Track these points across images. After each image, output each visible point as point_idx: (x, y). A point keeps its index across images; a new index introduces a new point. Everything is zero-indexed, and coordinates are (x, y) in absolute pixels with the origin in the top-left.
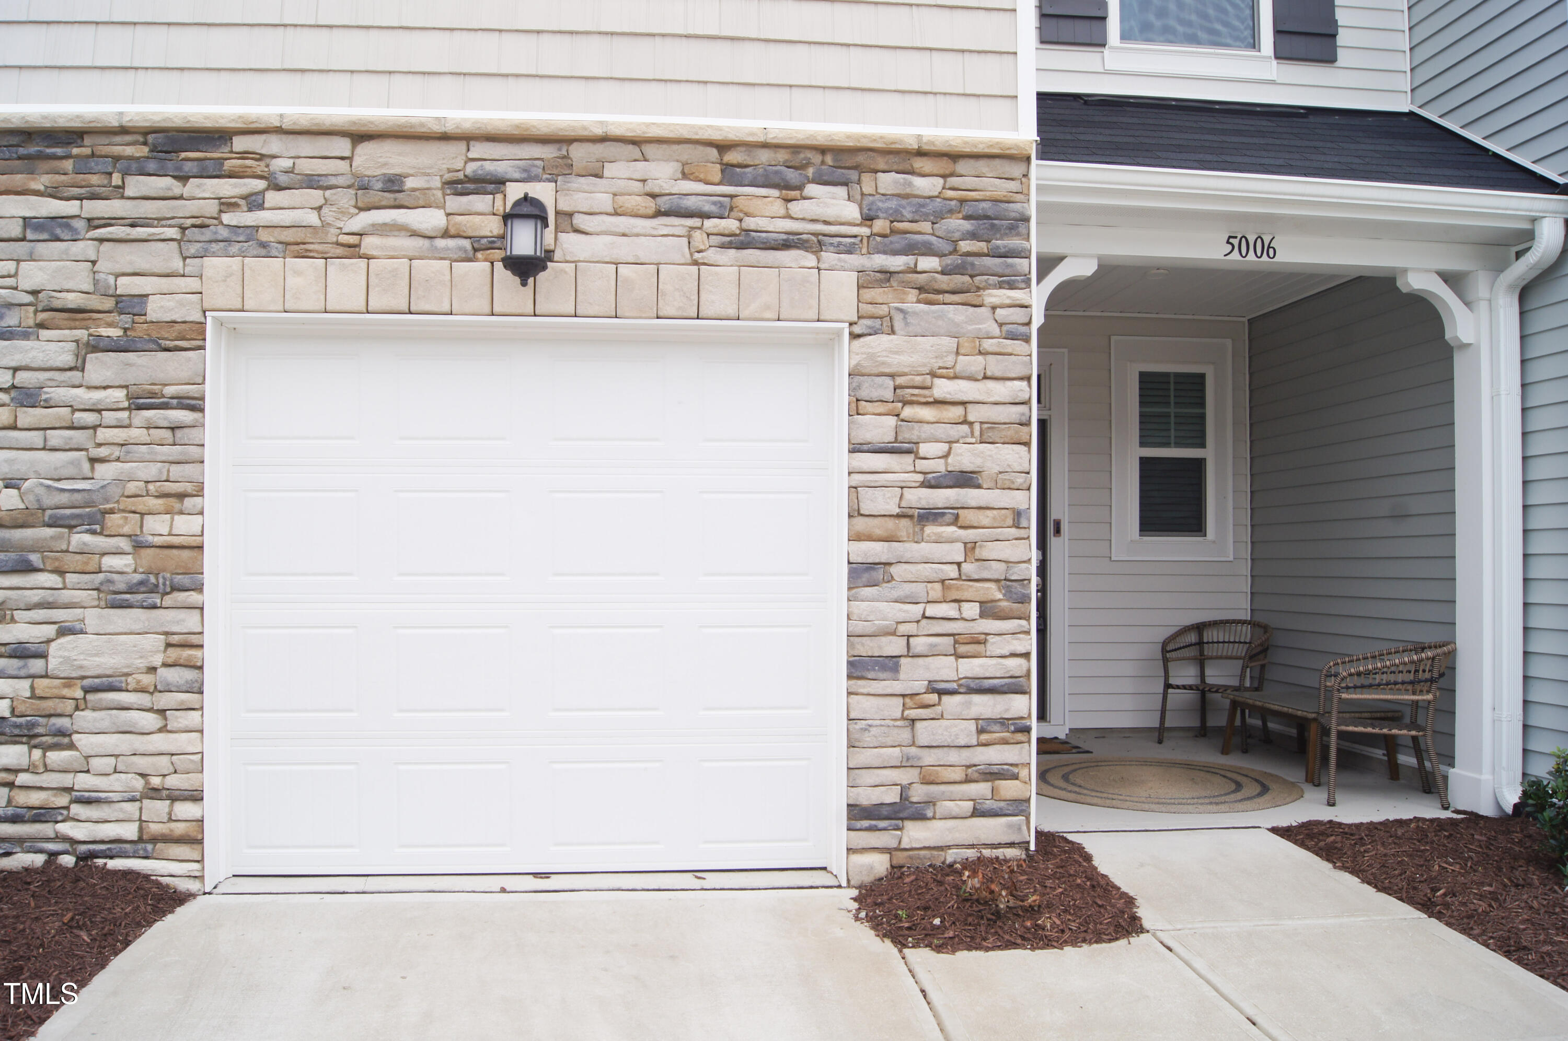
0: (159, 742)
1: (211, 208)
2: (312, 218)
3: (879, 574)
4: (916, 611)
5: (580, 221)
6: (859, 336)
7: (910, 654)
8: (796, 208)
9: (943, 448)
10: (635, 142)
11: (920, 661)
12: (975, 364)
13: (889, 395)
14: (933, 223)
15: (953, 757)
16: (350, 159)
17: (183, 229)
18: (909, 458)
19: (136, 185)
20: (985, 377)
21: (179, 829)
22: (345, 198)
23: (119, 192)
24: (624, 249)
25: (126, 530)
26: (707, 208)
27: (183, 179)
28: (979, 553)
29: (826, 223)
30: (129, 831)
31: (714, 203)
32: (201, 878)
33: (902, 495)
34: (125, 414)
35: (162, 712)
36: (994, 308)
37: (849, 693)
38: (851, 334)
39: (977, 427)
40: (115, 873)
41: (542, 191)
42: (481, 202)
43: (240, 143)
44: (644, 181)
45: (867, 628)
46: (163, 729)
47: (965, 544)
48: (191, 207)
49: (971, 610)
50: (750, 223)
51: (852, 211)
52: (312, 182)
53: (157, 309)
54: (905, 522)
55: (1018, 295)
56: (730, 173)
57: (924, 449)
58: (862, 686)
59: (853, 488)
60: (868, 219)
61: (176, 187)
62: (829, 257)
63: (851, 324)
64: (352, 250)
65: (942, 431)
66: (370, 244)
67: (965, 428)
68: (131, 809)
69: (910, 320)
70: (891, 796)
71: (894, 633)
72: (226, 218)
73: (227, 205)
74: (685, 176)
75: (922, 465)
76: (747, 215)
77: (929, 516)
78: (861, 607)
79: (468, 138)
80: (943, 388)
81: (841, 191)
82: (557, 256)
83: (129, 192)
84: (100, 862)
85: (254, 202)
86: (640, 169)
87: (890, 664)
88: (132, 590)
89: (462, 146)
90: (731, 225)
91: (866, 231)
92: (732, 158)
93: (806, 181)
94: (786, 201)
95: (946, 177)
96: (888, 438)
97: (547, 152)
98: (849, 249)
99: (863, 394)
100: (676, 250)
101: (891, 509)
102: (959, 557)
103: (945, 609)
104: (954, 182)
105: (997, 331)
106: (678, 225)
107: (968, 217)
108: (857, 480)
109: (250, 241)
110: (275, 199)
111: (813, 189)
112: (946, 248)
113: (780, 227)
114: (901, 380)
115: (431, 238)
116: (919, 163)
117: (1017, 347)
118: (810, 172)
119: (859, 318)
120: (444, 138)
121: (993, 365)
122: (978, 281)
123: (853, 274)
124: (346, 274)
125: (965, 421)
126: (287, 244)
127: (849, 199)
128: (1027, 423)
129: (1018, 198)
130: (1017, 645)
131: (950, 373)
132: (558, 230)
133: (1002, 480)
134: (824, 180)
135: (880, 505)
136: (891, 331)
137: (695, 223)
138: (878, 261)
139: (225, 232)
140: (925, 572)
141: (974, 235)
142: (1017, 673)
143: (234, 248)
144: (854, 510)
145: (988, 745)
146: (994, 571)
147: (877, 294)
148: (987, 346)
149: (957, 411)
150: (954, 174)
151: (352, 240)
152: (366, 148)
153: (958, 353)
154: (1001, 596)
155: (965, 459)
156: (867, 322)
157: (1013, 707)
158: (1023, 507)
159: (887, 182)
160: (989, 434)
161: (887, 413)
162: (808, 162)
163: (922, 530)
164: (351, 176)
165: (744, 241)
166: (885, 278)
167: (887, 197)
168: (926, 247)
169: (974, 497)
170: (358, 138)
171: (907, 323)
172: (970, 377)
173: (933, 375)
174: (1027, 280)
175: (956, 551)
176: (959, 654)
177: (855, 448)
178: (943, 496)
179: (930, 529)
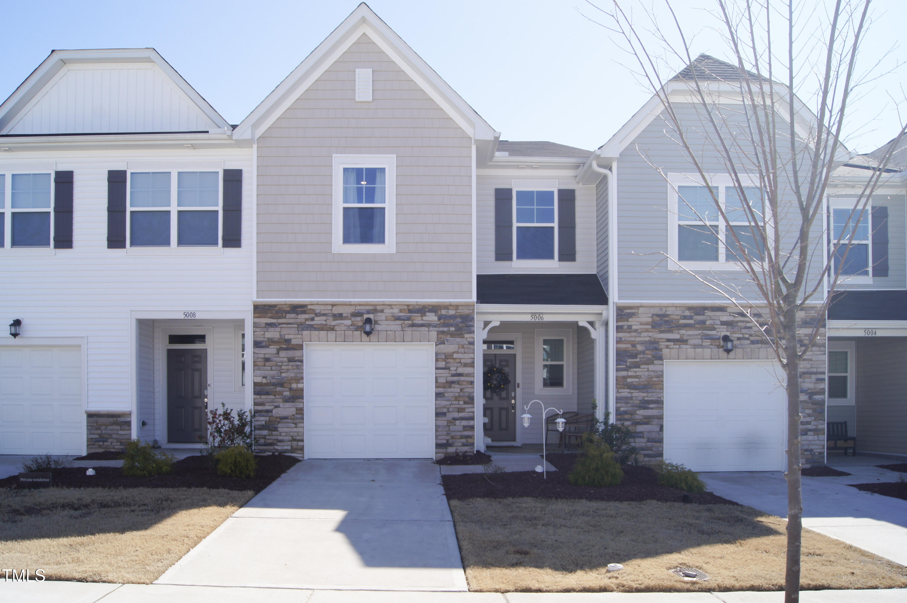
0: (295, 430)
1: (303, 321)
2: (324, 323)
3: (442, 395)
4: (450, 402)
5: (379, 322)
6: (438, 345)
7: (448, 411)
8: (424, 318)
9: (455, 368)
10: (390, 305)
11: (451, 413)
12: (462, 350)
13: (444, 357)
14: (454, 320)
15: (458, 434)
16: (331, 310)
17: (298, 325)
18: (448, 370)
19: (288, 316)
20: (465, 353)
21: (299, 447)
22: (331, 318)
23: (285, 318)
24: (388, 328)
25: (288, 387)
26: (405, 318)
27: (298, 314)
28: (465, 390)
29: (431, 321)
30: (289, 448)
31: (407, 317)
32: (303, 457)
33: (447, 378)
34: (287, 363)
35: (296, 424)
36: (466, 338)
37: (436, 420)
39: (463, 364)
40: (286, 456)
41: (371, 316)
42: (359, 319)
43: (309, 307)
44: (392, 313)
45: (439, 406)
46: (296, 427)
47: (460, 388)
48: (299, 321)
49: (461, 402)
50: (415, 322)
51: (436, 318)
52: (324, 315)
53: (294, 342)
54: (447, 384)
55: (471, 335)
56: (410, 311)
57: (451, 369)
58: (438, 418)
59: (436, 378)
60: (439, 319)
61: (297, 317)
62: (431, 329)
63: (436, 343)
64: (332, 329)
65: (455, 365)
66: (336, 328)
67: (460, 364)
68: (290, 443)
70: (445, 442)
71: (445, 407)
72: (307, 323)
73: (307, 320)
74: (401, 312)
75: (451, 372)
76: (414, 320)
77: (453, 382)
78: (438, 402)
79: (356, 305)
80: (455, 356)
81: (433, 314)
82: (375, 329)
83: (287, 317)
84: (283, 454)
85: (313, 319)
86: (391, 311)
87: (444, 414)
88: (289, 398)
89: (354, 306)
90: (410, 322)
91: (439, 322)
92: (410, 307)
93: (426, 312)
94: (422, 316)
95: (456, 310)
96: (444, 366)
97: (372, 308)
98: (435, 327)
99: (438, 357)
100: (399, 328)
101: (445, 381)
102: (459, 391)
103: (456, 402)
104: (458, 311)
105: (467, 343)
106: (399, 322)
107: (461, 319)
108: (437, 375)
109: (312, 328)
110: (316, 318)
111: (428, 314)
112: (456, 326)
113: (421, 322)
114: (446, 354)
115: (348, 326)
116: (450, 308)
117: (471, 346)
118: (427, 310)
119: (437, 341)
120: (351, 305)
121: (466, 350)
122: (463, 332)
123: (436, 332)
124: (332, 335)
125: (460, 362)
126: (319, 328)
127: (435, 316)
128: (474, 362)
129: (472, 314)
130: (472, 410)
131: (457, 352)
132: (375, 324)
133: (468, 375)
134: (430, 311)
135: (442, 380)
136: (444, 344)
137: (403, 322)
138: (441, 329)
139: (307, 326)
140: (452, 394)
141: (462, 322)
142: (471, 416)
143: (309, 329)
144: (436, 382)
145: (465, 431)
146: (467, 394)
147: (441, 336)
148: (465, 346)
149: (458, 360)
150: (458, 309)
151: (333, 327)
152: (334, 308)
153: (459, 348)
154: (467, 399)
155: (461, 370)
156: (439, 342)
157: (471, 423)
158: (473, 380)
159: (443, 312)
160: (465, 365)
161: (444, 361)
162: (426, 308)
163: (451, 385)
164: (332, 313)
165: (413, 325)
166: (443, 332)
167: (443, 315)
168: (452, 325)
169: (462, 378)
170: (333, 305)
171: (447, 342)
172: (461, 353)
173: (453, 353)
174: (474, 332)
175: (458, 390)
176: (459, 412)
177: (437, 368)
178: (455, 379)
179: (453, 385)
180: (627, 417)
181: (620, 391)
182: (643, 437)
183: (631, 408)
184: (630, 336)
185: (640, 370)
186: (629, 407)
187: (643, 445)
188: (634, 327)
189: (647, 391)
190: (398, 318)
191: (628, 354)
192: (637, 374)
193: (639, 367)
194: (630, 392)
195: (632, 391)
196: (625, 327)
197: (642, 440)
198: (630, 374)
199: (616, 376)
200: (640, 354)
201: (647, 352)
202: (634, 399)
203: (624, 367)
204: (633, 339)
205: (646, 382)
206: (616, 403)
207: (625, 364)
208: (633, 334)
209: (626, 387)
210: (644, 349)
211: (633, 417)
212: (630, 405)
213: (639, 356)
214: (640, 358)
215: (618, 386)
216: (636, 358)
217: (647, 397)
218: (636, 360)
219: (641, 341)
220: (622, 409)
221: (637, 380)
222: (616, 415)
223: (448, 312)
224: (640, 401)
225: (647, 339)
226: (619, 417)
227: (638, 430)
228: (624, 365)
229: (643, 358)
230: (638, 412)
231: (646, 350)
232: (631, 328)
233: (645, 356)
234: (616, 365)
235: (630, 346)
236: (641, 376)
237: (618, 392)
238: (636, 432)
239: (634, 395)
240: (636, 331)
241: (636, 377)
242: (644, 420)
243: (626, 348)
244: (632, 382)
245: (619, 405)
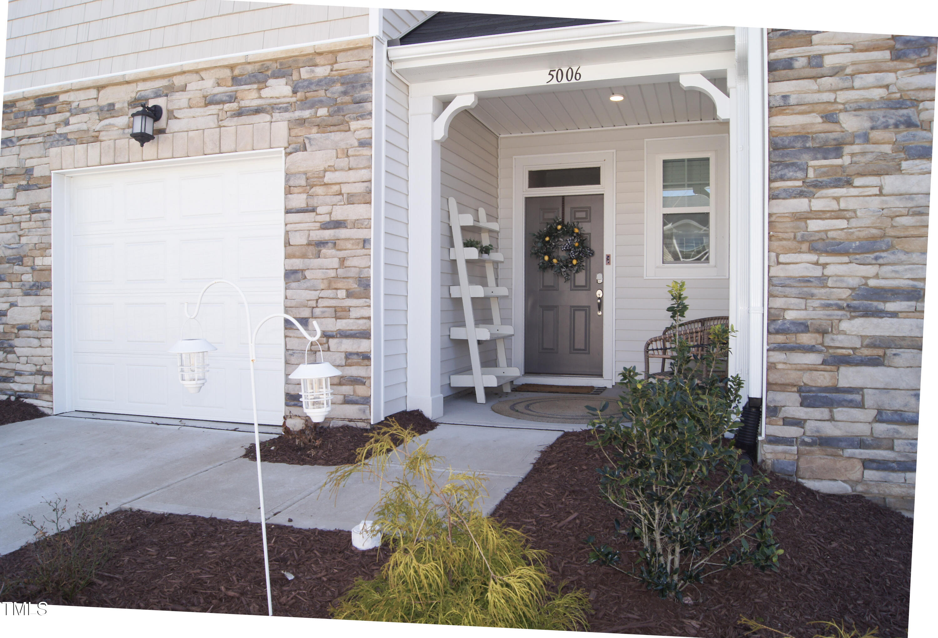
0: (39, 351)
1: (53, 127)
2: (84, 127)
3: (300, 275)
4: (314, 295)
6: (291, 153)
7: (313, 317)
8: (265, 93)
9: (328, 209)
10: (197, 72)
11: (319, 321)
12: (343, 162)
13: (303, 183)
14: (326, 90)
16: (97, 99)
17: (44, 138)
18: (313, 214)
19: (31, 121)
20: (350, 169)
21: (46, 387)
22: (95, 116)
23: (26, 124)
24: (192, 125)
25: (30, 263)
26: (225, 98)
27: (45, 116)
28: (347, 263)
29: (278, 98)
30: (31, 388)
31: (228, 96)
32: (52, 408)
33: (309, 235)
34: (29, 216)
35: (40, 340)
36: (354, 132)
37: (286, 337)
38: (286, 153)
39: (345, 196)
41: (161, 102)
43: (62, 98)
44: (201, 90)
45: (293, 303)
46: (41, 346)
47: (340, 258)
48: (46, 129)
49: (342, 294)
50: (243, 104)
51: (288, 90)
52: (85, 111)
53: (37, 172)
54: (311, 248)
55: (364, 123)
56: (236, 80)
57: (319, 210)
58: (291, 333)
59: (287, 233)
60: (295, 92)
61: (43, 121)
62: (276, 115)
63: (285, 148)
64: (96, 139)
65: (328, 199)
66: (102, 136)
67: (339, 198)
68: (32, 378)
69: (312, 142)
71: (306, 307)
72: (58, 131)
73: (57, 125)
74: (219, 85)
75: (320, 218)
76: (242, 100)
77: (321, 244)
78: (289, 292)
79: (136, 81)
80: (329, 177)
81: (283, 81)
82: (167, 131)
83: (29, 124)
84: (23, 400)
85: (67, 123)
86: (200, 84)
87: (304, 322)
88: (31, 288)
90: (234, 106)
91: (294, 99)
92: (237, 72)
93: (267, 78)
94: (260, 89)
95: (332, 65)
96: (303, 205)
97: (164, 82)
98: (286, 110)
99: (291, 183)
100: (212, 122)
101: (305, 242)
102: (336, 266)
103: (329, 293)
104: (336, 66)
105: (356, 144)
106: (214, 109)
107: (342, 84)
108: (289, 227)
109: (65, 139)
110: (72, 120)
111: (271, 82)
112: (332, 103)
113: (256, 103)
114: (309, 175)
115: (124, 129)
116: (318, 60)
117: (364, 151)
118: (269, 73)
119: (289, 145)
120: (128, 83)
121: (353, 162)
122: (347, 118)
123: (286, 123)
124: (94, 150)
125: (341, 194)
126: (77, 139)
127: (287, 84)
128: (370, 192)
129: (367, 70)
130: (364, 312)
131: (333, 169)
132: (168, 118)
133: (357, 224)
134: (275, 76)
135: (299, 239)
136: (305, 149)
137: (220, 107)
138: (298, 114)
139: (57, 136)
140: (319, 274)
141: (345, 93)
142: (364, 328)
143: (60, 143)
144: (287, 244)
145: (350, 365)
146: (353, 273)
147: (298, 131)
148: (350, 152)
149: (336, 188)
150: (336, 62)
151: (96, 134)
152: (102, 92)
153: (337, 158)
154: (356, 286)
155: (339, 214)
156: (293, 146)
157: (362, 346)
158: (367, 237)
159: (305, 73)
160: (351, 200)
161: (303, 192)
162: (268, 69)
163: (320, 251)
164: (98, 106)
165: (239, 113)
166: (302, 122)
167: (305, 80)
168: (321, 103)
169: (342, 233)
170: (99, 88)
171: (311, 145)
172: (342, 170)
173: (325, 171)
174: (370, 114)
175: (335, 263)
176: (337, 318)
177: (288, 211)
178: (328, 234)
179: (324, 251)
180: (806, 339)
181: (782, 258)
182: (861, 405)
183: (820, 314)
184: (815, 87)
185: (853, 191)
186: (814, 309)
187: (862, 430)
188: (829, 61)
189: (876, 258)
190: (209, 101)
191: (809, 144)
192: (843, 205)
193: (849, 183)
194: (817, 263)
195: (824, 259)
196: (800, 63)
197: (856, 413)
198: (818, 204)
199: (770, 215)
200: (852, 144)
201: (876, 135)
202: (830, 284)
203: (800, 183)
204: (828, 97)
205: (874, 231)
206: (770, 295)
207: (800, 174)
208: (827, 81)
209: (805, 246)
210: (868, 124)
211: (828, 341)
212: (816, 303)
213: (847, 149)
214: (852, 155)
215: (776, 244)
216: (840, 156)
217: (877, 276)
218: (838, 162)
219: (856, 101)
220: (790, 315)
221: (843, 224)
222: (769, 332)
223: (313, 71)
224: (853, 289)
225: (878, 94)
226: (780, 338)
227: (843, 383)
228: (796, 179)
229: (863, 153)
230: (845, 325)
231: (872, 128)
232: (821, 66)
233: (869, 147)
234: (770, 181)
235: (820, 120)
236: (855, 211)
237: (779, 263)
238: (836, 389)
239: (829, 271)
240: (837, 71)
241: (838, 214)
242: (866, 352)
243: (803, 126)
244: (826, 231)
245: (779, 303)
